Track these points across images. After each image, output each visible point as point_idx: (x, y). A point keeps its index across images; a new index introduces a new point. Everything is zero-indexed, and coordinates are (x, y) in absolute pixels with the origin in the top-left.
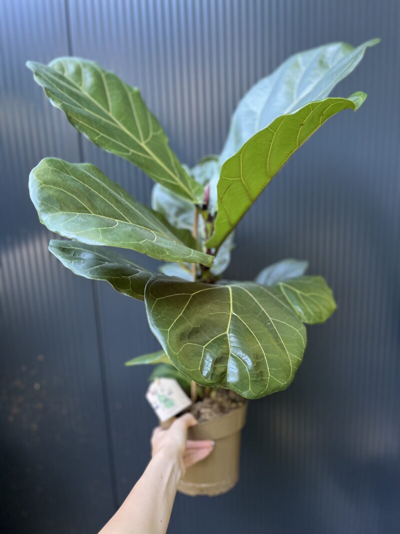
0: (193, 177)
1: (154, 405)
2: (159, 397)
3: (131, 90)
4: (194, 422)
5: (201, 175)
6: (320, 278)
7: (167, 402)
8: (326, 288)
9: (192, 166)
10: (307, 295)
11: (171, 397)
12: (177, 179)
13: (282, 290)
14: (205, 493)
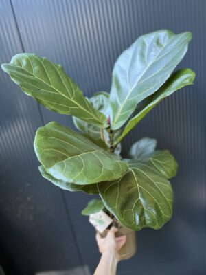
0: (92, 104)
1: (94, 225)
2: (96, 220)
3: (58, 67)
4: (116, 230)
5: (96, 102)
6: (167, 151)
7: (100, 222)
8: (171, 156)
9: (89, 97)
10: (165, 163)
11: (102, 219)
12: (93, 115)
13: (153, 162)
14: (125, 258)
